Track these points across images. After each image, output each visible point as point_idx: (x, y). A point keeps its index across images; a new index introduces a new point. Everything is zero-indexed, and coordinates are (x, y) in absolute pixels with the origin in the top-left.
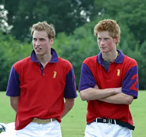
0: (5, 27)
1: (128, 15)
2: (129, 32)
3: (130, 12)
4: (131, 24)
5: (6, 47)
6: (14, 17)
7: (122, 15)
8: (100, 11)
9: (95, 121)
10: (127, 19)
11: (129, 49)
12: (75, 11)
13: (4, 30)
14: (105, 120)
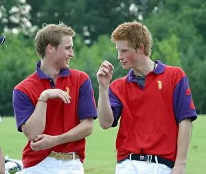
0: (27, 29)
1: (195, 10)
2: (197, 34)
3: (198, 6)
4: (199, 22)
5: (28, 55)
6: (39, 15)
7: (186, 10)
8: (156, 5)
9: (129, 158)
10: (194, 16)
11: (197, 58)
12: (123, 5)
13: (26, 33)
14: (142, 157)
